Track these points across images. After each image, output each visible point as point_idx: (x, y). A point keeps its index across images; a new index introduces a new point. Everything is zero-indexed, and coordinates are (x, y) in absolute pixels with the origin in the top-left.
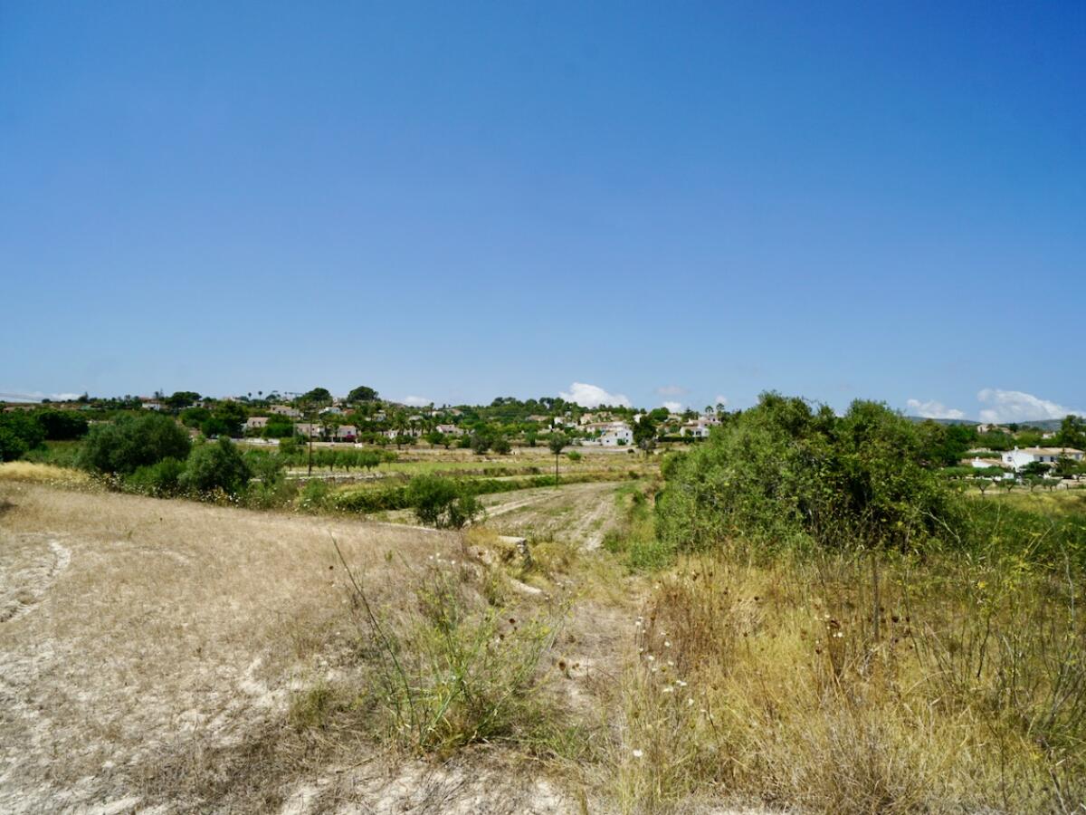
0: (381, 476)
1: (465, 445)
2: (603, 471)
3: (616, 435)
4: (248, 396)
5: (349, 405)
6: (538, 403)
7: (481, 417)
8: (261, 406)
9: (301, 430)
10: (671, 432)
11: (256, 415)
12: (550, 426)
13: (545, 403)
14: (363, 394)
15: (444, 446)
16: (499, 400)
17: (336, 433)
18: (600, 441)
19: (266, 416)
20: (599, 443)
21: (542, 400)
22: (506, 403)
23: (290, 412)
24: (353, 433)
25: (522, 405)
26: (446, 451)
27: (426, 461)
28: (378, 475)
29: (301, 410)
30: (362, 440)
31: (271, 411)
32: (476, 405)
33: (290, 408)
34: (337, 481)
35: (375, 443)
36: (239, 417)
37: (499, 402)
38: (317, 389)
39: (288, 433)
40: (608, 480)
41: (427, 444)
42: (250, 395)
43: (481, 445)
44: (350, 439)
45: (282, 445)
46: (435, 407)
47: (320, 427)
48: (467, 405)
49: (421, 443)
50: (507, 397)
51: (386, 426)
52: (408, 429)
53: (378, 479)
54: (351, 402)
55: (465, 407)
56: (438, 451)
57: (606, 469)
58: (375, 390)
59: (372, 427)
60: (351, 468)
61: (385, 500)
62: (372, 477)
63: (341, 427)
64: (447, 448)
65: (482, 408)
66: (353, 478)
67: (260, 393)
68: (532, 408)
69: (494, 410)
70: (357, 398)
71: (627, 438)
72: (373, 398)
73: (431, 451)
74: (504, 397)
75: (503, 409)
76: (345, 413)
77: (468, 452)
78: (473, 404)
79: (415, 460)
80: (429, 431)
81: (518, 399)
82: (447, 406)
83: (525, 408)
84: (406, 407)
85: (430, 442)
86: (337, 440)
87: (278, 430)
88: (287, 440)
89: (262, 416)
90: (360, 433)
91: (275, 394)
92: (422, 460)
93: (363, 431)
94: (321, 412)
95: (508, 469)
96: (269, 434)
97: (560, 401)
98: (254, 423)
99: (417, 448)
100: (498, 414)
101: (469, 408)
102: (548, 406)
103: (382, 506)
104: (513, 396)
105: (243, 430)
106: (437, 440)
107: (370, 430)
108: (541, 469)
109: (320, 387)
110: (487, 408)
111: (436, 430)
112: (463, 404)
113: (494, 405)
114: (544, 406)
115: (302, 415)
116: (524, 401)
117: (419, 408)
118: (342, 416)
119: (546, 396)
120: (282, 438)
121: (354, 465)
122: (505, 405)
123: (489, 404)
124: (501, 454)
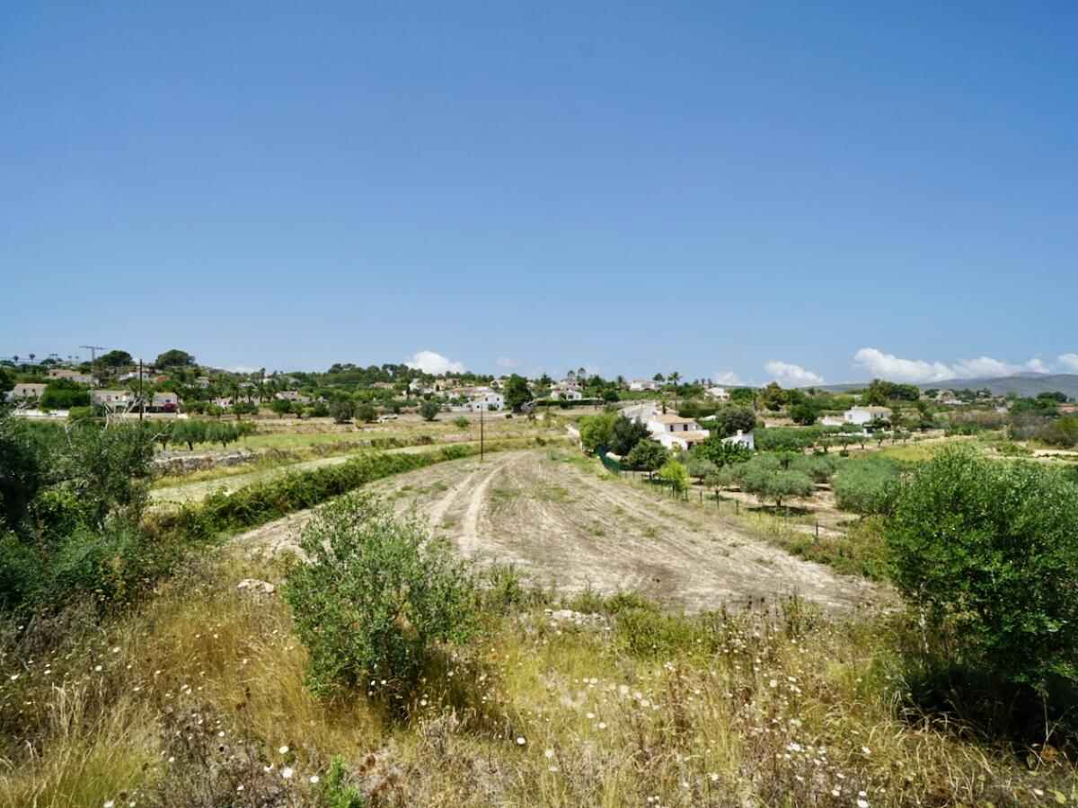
0: (249, 454)
1: (321, 413)
2: (499, 438)
3: (487, 399)
4: (13, 361)
5: (157, 371)
6: (381, 369)
7: (319, 384)
8: (34, 372)
9: (100, 398)
10: (539, 396)
11: (27, 381)
12: (404, 392)
13: (388, 370)
14: (174, 360)
15: (295, 415)
16: (337, 366)
17: (151, 402)
18: (470, 406)
19: (43, 383)
20: (468, 409)
21: (385, 367)
22: (345, 369)
23: (79, 378)
24: (173, 402)
25: (364, 372)
26: (299, 421)
27: (281, 432)
28: (243, 454)
29: (95, 376)
30: (188, 410)
31: (51, 377)
32: (311, 372)
33: (78, 373)
34: (186, 465)
35: (205, 413)
37: (337, 369)
38: (114, 352)
39: (82, 401)
40: (517, 448)
41: (271, 413)
42: (16, 359)
43: (343, 413)
44: (169, 409)
45: (74, 417)
46: (266, 375)
47: (127, 394)
48: (302, 371)
49: (263, 412)
50: (346, 363)
51: (213, 394)
52: (242, 396)
53: (245, 459)
54: (161, 367)
55: (299, 373)
56: (289, 422)
57: (504, 435)
58: (190, 354)
59: (197, 394)
60: (197, 446)
61: (292, 495)
62: (236, 456)
63: (156, 394)
64: (299, 417)
65: (319, 375)
66: (210, 460)
67: (32, 356)
68: (373, 375)
69: (333, 376)
70: (168, 364)
71: (498, 403)
72: (189, 363)
73: (281, 422)
74: (343, 363)
75: (341, 374)
76: (155, 379)
77: (328, 421)
78: (308, 371)
79: (268, 432)
80: (269, 398)
81: (358, 366)
82: (278, 373)
83: (366, 374)
84: (230, 373)
85: (275, 411)
86: (151, 410)
87: (63, 399)
88: (79, 410)
89: (37, 382)
90: (181, 401)
91: (54, 358)
92: (277, 431)
93: (185, 399)
94: (122, 378)
95: (397, 439)
96: (49, 404)
97: (404, 367)
98: (25, 391)
99: (260, 418)
100: (337, 381)
101: (304, 375)
102: (391, 373)
103: (288, 504)
104: (352, 363)
105: (7, 399)
106: (284, 409)
107: (195, 398)
108: (434, 438)
109: (119, 350)
110: (325, 375)
111: (276, 398)
112: (298, 371)
113: (333, 371)
114: (386, 372)
115: (97, 381)
116: (365, 368)
117: (245, 375)
118: (152, 383)
119: (389, 363)
120: (72, 408)
121: (202, 440)
122: (344, 372)
123: (326, 371)
124: (368, 422)
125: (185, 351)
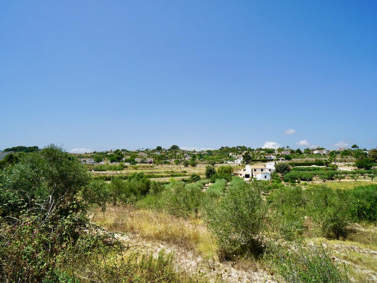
13: (239, 148)
14: (175, 148)
16: (223, 147)
21: (237, 147)
24: (152, 161)
36: (121, 156)
42: (140, 149)
44: (151, 163)
47: (141, 159)
67: (143, 149)
68: (234, 149)
72: (177, 149)
74: (224, 146)
83: (231, 150)
92: (159, 169)
94: (154, 154)
97: (244, 147)
113: (220, 149)
119: (239, 146)
124: (193, 167)
125: (177, 145)
